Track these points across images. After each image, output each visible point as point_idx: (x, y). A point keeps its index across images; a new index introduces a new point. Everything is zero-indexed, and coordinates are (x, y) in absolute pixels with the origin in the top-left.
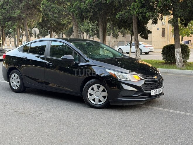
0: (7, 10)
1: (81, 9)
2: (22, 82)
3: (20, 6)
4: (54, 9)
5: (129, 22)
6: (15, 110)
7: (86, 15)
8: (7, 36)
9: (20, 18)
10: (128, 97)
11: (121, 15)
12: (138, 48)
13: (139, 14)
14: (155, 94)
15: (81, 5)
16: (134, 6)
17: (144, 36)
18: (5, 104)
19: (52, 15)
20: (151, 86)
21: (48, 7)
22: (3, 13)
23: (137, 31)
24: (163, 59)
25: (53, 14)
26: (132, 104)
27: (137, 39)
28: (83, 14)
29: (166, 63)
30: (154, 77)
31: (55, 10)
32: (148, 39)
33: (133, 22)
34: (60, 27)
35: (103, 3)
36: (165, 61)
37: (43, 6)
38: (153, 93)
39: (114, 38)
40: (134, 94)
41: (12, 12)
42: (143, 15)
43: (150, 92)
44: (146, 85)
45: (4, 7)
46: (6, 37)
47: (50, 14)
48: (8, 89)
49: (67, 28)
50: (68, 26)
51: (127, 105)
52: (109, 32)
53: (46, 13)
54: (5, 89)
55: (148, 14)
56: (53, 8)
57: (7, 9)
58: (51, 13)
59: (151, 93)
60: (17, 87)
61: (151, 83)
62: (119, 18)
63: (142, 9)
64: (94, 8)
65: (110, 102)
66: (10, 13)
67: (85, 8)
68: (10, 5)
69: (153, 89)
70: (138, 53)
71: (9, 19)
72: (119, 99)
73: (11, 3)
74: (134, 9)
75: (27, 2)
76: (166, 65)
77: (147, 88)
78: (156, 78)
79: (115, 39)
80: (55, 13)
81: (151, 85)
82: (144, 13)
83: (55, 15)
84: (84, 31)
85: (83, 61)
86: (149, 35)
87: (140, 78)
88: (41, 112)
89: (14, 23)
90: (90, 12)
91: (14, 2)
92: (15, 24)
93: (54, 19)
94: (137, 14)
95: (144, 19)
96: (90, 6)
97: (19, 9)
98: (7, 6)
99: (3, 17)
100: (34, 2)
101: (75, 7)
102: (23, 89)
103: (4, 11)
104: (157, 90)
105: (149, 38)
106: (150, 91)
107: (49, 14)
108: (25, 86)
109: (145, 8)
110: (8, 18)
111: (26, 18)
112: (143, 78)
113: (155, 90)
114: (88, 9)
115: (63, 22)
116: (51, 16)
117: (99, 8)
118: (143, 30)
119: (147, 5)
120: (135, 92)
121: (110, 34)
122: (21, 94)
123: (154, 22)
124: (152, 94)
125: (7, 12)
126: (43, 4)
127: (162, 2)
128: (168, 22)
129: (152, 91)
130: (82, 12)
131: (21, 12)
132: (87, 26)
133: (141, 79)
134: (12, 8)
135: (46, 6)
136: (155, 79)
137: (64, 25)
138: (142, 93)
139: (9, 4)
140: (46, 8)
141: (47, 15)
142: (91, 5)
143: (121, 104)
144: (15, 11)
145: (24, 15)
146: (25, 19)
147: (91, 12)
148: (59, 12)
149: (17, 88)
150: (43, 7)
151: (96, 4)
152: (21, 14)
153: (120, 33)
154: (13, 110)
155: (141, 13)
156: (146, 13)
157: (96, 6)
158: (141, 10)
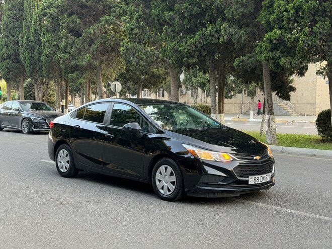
0: (72, 56)
1: (179, 52)
2: (72, 162)
3: (91, 49)
4: (140, 53)
5: (257, 72)
6: (55, 200)
7: (187, 61)
8: (77, 94)
9: (90, 67)
10: (212, 186)
11: (242, 62)
12: (271, 114)
13: (268, 61)
14: (256, 183)
15: (180, 47)
16: (261, 47)
17: (284, 95)
18: (44, 191)
19: (136, 62)
20: (250, 171)
21: (130, 51)
22: (66, 60)
23: (269, 87)
24: (319, 134)
25: (139, 60)
26: (218, 196)
27: (269, 99)
28: (183, 60)
29: (323, 141)
30: (255, 158)
31: (141, 55)
32: (289, 100)
33: (264, 72)
34: (154, 80)
35: (214, 43)
36: (323, 137)
37: (124, 48)
38: (252, 180)
39: (249, 97)
40: (222, 181)
41: (79, 58)
42: (275, 62)
43: (247, 179)
44: (241, 168)
45: (67, 51)
46: (75, 95)
47: (134, 60)
48: (54, 173)
49: (164, 82)
50: (166, 78)
51: (212, 197)
52: (240, 87)
53: (127, 59)
54: (50, 172)
55: (282, 60)
56: (139, 51)
57: (71, 54)
58: (136, 59)
59: (250, 181)
60: (66, 168)
61: (249, 166)
62: (238, 66)
63: (274, 52)
64: (201, 52)
65: (186, 192)
66: (76, 60)
67: (186, 50)
68: (76, 47)
69: (254, 175)
70: (271, 122)
71: (75, 68)
72: (200, 187)
73: (78, 45)
74: (261, 52)
75: (101, 43)
76: (322, 144)
77: (242, 173)
78: (258, 159)
79: (249, 99)
80: (142, 59)
81: (249, 168)
82: (277, 59)
83: (142, 63)
84: (198, 86)
85: (153, 132)
86: (291, 93)
87: (233, 158)
88: (88, 203)
89: (82, 74)
90: (193, 57)
91: (82, 43)
92: (83, 76)
93: (139, 69)
94: (266, 60)
95: (277, 68)
96: (194, 49)
97: (89, 53)
98: (71, 48)
99: (66, 65)
100: (112, 43)
101: (170, 49)
102: (74, 173)
103: (67, 57)
104: (259, 176)
105: (291, 98)
106: (248, 177)
107: (132, 61)
108: (77, 167)
109: (278, 50)
110: (72, 67)
111: (100, 66)
112: (237, 158)
113: (256, 177)
114: (190, 52)
115: (158, 73)
116: (135, 64)
117: (208, 52)
118: (281, 86)
119: (281, 46)
120: (224, 178)
121: (242, 91)
122: (71, 179)
123: (298, 72)
124: (250, 183)
125: (71, 59)
126: (123, 46)
127: (304, 42)
128: (317, 73)
129: (250, 177)
130: (182, 57)
131: (93, 58)
132: (203, 78)
133: (234, 160)
134: (80, 51)
135: (128, 49)
136: (256, 160)
137: (159, 77)
138: (233, 180)
139: (74, 46)
140: (129, 52)
141: (129, 62)
142: (195, 46)
143: (202, 196)
144: (83, 56)
145: (96, 63)
146: (98, 69)
147: (196, 57)
148: (147, 58)
149: (65, 170)
150: (123, 50)
151: (204, 45)
152: (92, 61)
153: (258, 90)
154: (51, 200)
155: (272, 59)
156: (280, 58)
157: (204, 47)
158: (271, 54)
